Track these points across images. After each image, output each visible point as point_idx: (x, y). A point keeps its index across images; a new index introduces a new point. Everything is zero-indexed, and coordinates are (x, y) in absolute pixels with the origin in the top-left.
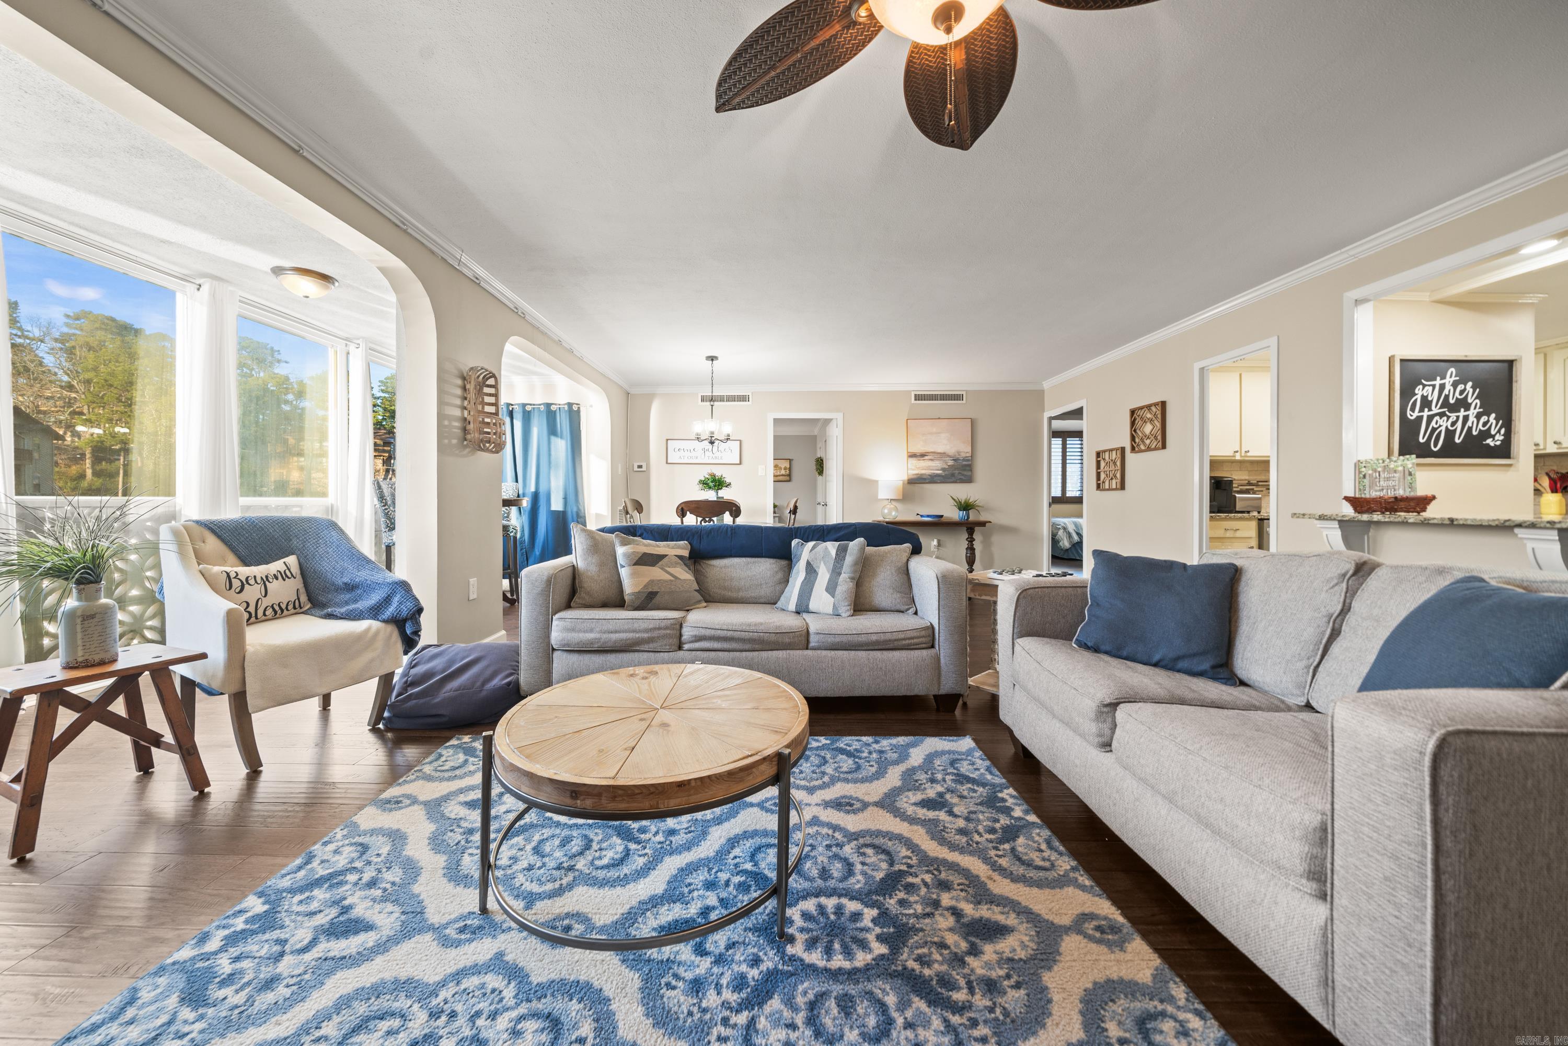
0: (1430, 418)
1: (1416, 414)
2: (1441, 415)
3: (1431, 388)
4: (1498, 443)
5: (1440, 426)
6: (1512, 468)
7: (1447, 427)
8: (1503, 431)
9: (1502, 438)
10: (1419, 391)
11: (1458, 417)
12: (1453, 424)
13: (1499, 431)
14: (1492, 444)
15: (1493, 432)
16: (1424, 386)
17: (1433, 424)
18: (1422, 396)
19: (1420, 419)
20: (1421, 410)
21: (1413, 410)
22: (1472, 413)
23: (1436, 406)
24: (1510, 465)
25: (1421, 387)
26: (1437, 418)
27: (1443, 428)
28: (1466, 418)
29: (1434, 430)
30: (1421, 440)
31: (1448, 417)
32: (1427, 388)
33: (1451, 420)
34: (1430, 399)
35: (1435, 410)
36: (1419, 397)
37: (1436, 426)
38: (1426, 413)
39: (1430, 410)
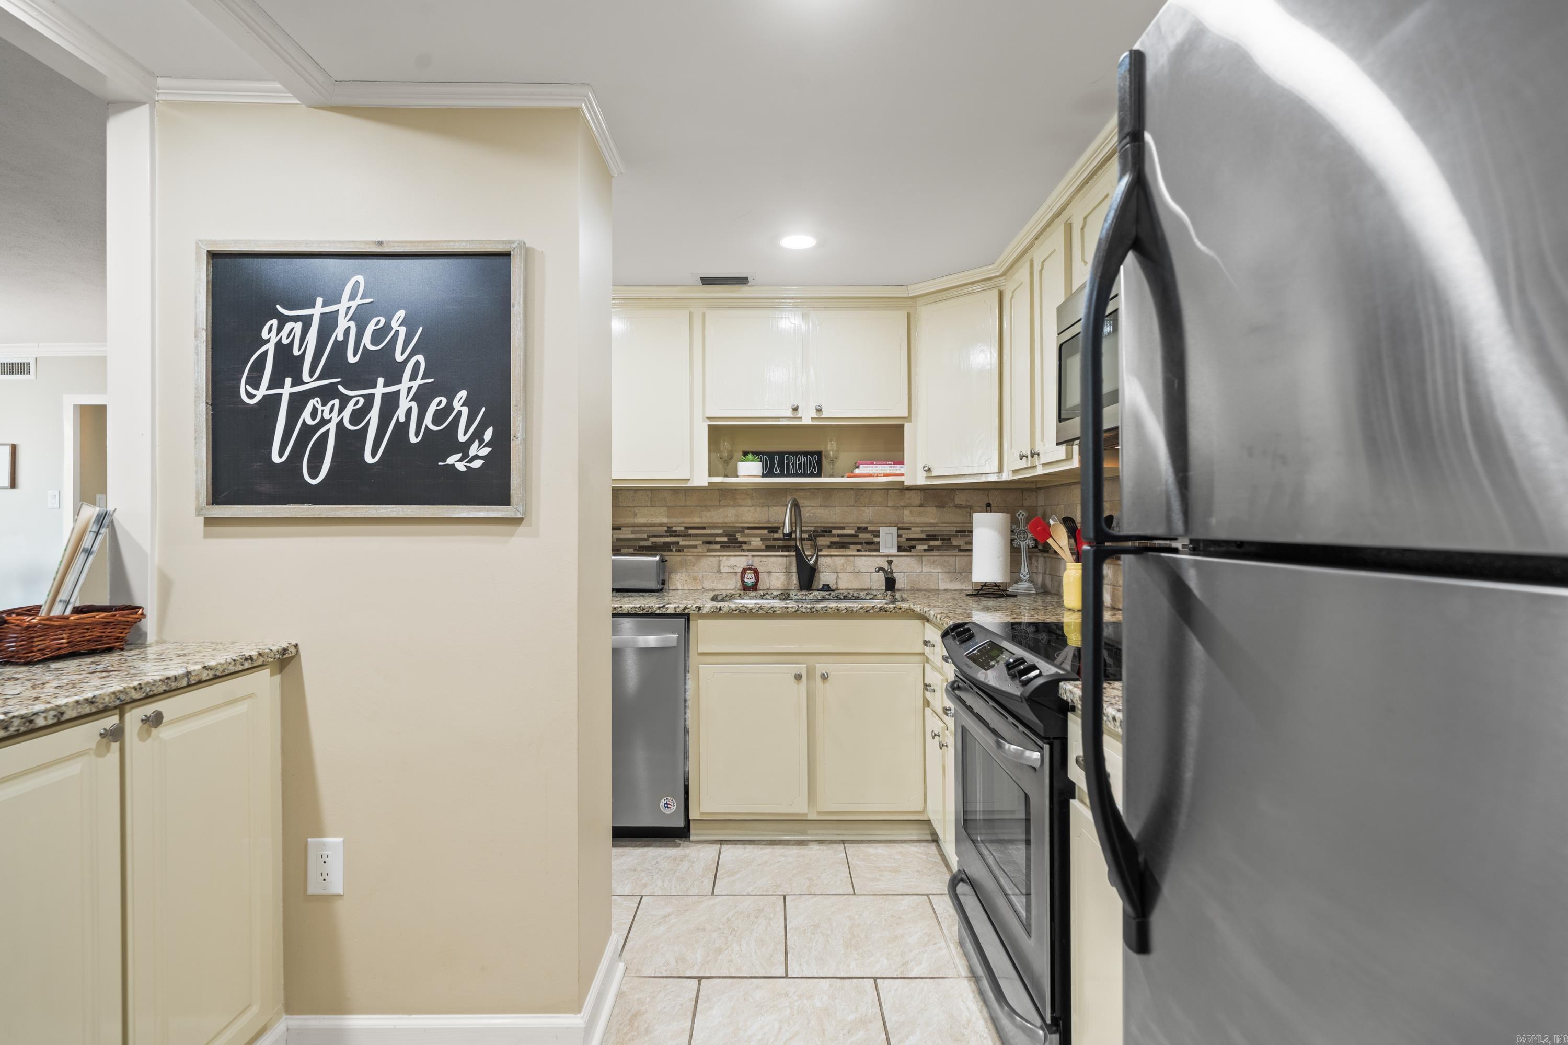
0: (298, 403)
1: (262, 392)
2: (326, 394)
3: (298, 326)
4: (477, 464)
5: (324, 422)
6: (521, 529)
7: (340, 424)
8: (488, 435)
9: (486, 451)
10: (270, 334)
11: (369, 399)
12: (359, 415)
13: (478, 435)
14: (461, 467)
15: (462, 438)
16: (283, 321)
17: (306, 415)
18: (279, 344)
19: (272, 402)
20: (276, 382)
21: (255, 382)
22: (406, 386)
23: (312, 373)
24: (517, 521)
25: (274, 322)
26: (314, 402)
27: (332, 427)
28: (390, 402)
29: (308, 431)
30: (276, 459)
31: (345, 401)
32: (289, 326)
33: (350, 407)
34: (296, 352)
35: (310, 383)
36: (270, 347)
37: (310, 422)
38: (287, 390)
39: (298, 381)
